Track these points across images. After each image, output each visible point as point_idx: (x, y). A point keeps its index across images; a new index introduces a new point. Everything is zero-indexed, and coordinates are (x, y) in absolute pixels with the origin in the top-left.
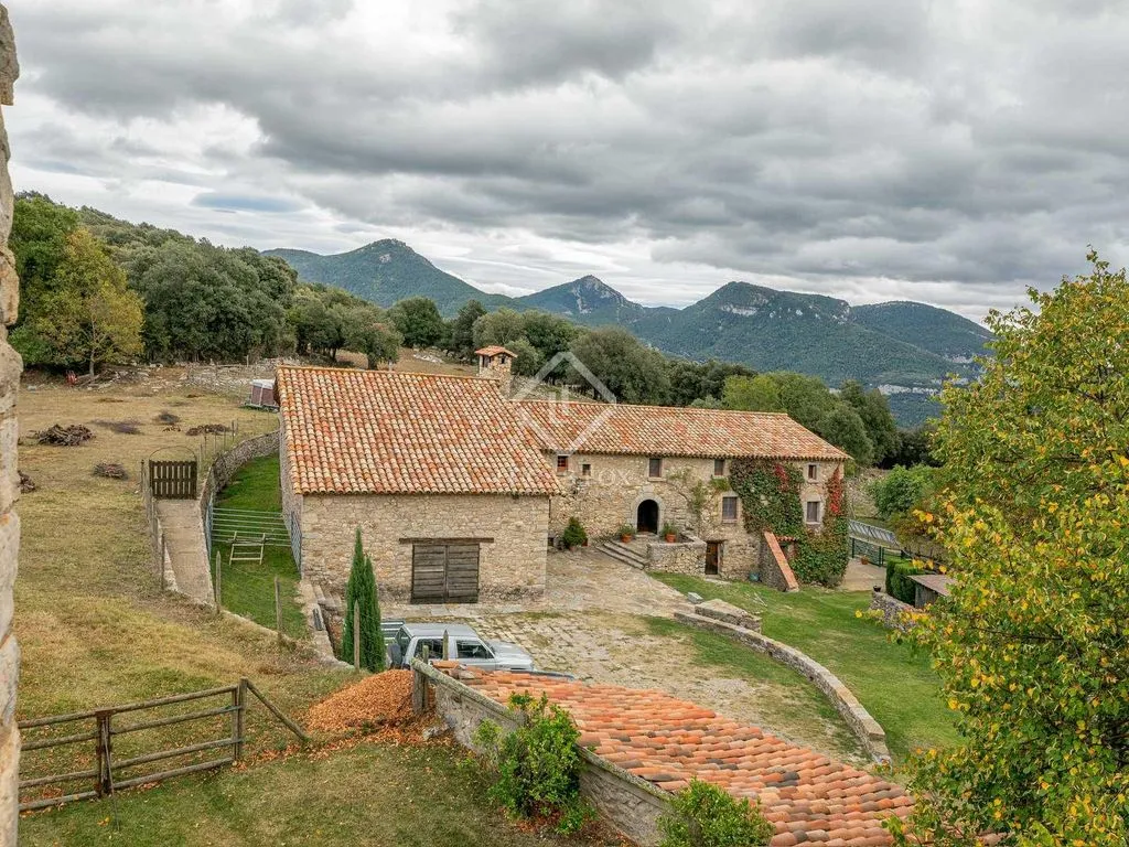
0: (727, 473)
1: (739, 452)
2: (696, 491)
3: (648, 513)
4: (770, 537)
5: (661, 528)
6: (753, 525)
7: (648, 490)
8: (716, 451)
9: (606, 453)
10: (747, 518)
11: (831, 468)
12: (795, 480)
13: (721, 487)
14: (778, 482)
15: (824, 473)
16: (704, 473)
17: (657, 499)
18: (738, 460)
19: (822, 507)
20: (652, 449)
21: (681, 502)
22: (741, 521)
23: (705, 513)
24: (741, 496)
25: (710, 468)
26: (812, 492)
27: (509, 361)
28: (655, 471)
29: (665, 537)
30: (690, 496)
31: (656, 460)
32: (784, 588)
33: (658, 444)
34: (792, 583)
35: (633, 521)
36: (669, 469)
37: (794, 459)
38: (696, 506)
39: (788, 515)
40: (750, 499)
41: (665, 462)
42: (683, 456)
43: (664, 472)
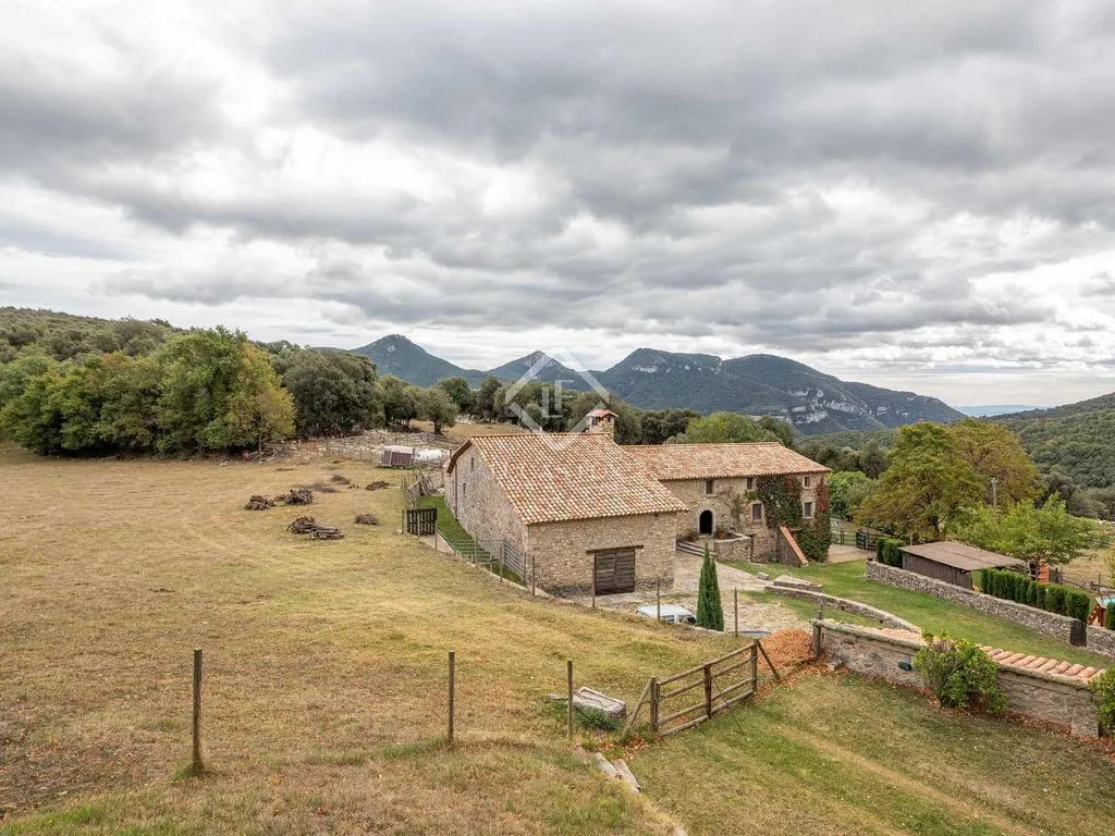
0: (754, 488)
1: (761, 472)
2: (736, 501)
3: (706, 518)
4: (784, 530)
5: (714, 530)
6: (772, 523)
7: (706, 504)
8: (748, 473)
9: (677, 480)
10: (768, 518)
11: (818, 478)
12: (797, 490)
13: (752, 498)
14: (787, 491)
15: (814, 484)
16: (741, 489)
17: (712, 509)
18: (762, 477)
19: (813, 507)
20: (706, 474)
21: (727, 511)
22: (764, 519)
23: (741, 516)
24: (764, 503)
25: (744, 484)
26: (808, 497)
27: (612, 420)
28: (709, 490)
29: (718, 535)
30: (732, 505)
31: (710, 482)
32: (799, 565)
33: (709, 470)
34: (804, 561)
35: (697, 526)
36: (718, 488)
37: (797, 474)
38: (736, 512)
39: (793, 515)
40: (769, 504)
41: (716, 483)
42: (728, 478)
43: (715, 490)
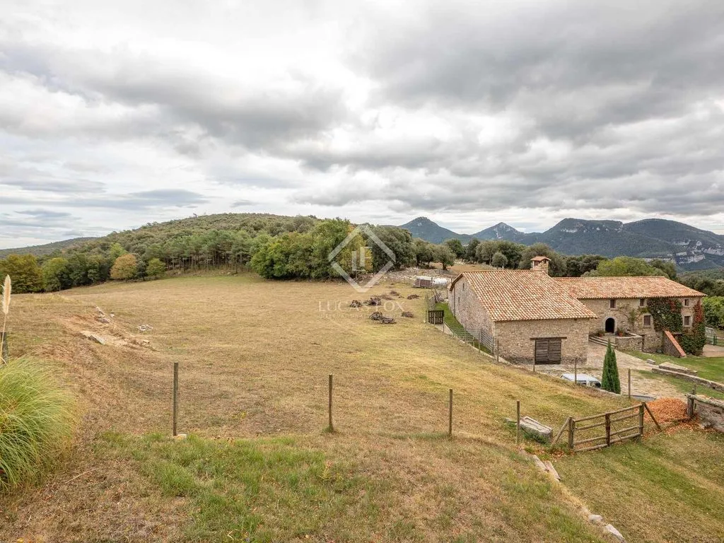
0: (645, 305)
1: (650, 295)
2: (632, 314)
3: (610, 324)
4: (668, 333)
5: (616, 330)
6: (658, 328)
7: (610, 314)
8: (640, 295)
9: (589, 299)
10: (655, 325)
11: (696, 301)
12: (679, 308)
13: (644, 311)
14: (670, 308)
15: (692, 304)
16: (636, 306)
17: (614, 318)
18: (651, 299)
19: (691, 319)
20: (610, 296)
21: (625, 318)
22: (652, 326)
23: (636, 323)
24: (653, 315)
25: (638, 303)
26: (687, 312)
27: (547, 262)
28: (613, 306)
29: (618, 334)
30: (629, 315)
31: (613, 301)
32: (679, 356)
33: (613, 293)
34: (683, 354)
35: (603, 327)
36: (618, 304)
37: (678, 297)
38: (632, 320)
39: (676, 324)
40: (657, 316)
41: (617, 301)
42: (626, 299)
43: (617, 305)
